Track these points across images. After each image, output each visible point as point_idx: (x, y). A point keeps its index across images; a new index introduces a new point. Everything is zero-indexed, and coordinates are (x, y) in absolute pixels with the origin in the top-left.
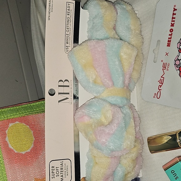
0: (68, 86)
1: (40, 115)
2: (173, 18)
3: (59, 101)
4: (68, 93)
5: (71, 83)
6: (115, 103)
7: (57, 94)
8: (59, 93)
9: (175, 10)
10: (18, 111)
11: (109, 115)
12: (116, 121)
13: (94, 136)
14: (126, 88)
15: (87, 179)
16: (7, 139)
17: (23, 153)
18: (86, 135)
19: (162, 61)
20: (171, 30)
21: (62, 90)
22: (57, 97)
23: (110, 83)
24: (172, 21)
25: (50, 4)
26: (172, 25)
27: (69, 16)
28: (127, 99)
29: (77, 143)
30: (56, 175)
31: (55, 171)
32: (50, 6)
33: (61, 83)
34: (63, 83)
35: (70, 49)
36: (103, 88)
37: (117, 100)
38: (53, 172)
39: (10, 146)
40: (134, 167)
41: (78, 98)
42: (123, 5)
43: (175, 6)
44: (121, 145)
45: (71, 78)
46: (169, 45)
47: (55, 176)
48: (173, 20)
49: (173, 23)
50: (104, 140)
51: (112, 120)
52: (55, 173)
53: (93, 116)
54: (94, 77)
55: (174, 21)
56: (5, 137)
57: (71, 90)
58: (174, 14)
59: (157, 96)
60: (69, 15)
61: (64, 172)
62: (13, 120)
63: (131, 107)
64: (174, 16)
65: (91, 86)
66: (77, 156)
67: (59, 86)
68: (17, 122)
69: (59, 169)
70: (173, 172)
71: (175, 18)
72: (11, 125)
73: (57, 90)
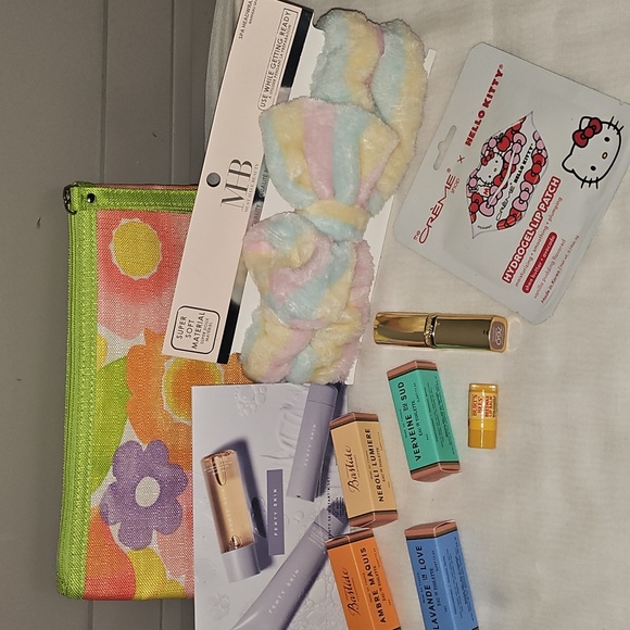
0: (249, 175)
1: (183, 217)
2: (491, 90)
3: (223, 201)
4: (246, 190)
5: (256, 172)
6: (326, 230)
7: (222, 184)
8: (227, 185)
9: (499, 74)
10: (142, 198)
11: (308, 251)
12: (314, 266)
13: (267, 281)
14: (358, 207)
15: (241, 358)
16: (112, 246)
17: (136, 278)
18: (256, 278)
19: (449, 170)
20: (481, 114)
21: (234, 179)
22: (221, 191)
23: (327, 192)
24: (488, 96)
25: (249, 6)
26: (486, 104)
27: (283, 37)
28: (354, 229)
29: (239, 288)
30: (185, 333)
31: (185, 327)
32: (248, 10)
33: (236, 167)
34: (239, 167)
35: (269, 103)
36: (311, 198)
37: (334, 227)
38: (180, 327)
39: (115, 261)
40: (337, 360)
41: (263, 199)
42: (400, 35)
43: (501, 66)
44: (312, 310)
45: (257, 161)
46: (468, 143)
47: (183, 335)
48: (491, 93)
49: (488, 99)
50: (283, 294)
51: (308, 262)
52: (185, 331)
53: (276, 245)
54: (299, 172)
55: (491, 97)
56: (110, 241)
57: (251, 185)
58: (495, 82)
59: (421, 237)
60: (282, 34)
61: (201, 333)
62: (130, 214)
63: (361, 246)
64: (494, 87)
65: (290, 187)
66: (234, 311)
67: (230, 171)
68: (136, 220)
69: (194, 325)
70: (401, 385)
71: (494, 91)
72: (124, 221)
73: (226, 178)
